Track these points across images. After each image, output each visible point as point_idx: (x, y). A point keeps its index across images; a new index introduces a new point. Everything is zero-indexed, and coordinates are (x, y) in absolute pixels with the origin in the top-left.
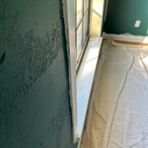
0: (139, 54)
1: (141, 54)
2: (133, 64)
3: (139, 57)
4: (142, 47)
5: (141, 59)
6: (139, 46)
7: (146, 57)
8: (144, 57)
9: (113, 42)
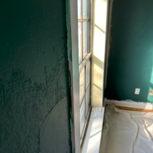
0: (144, 122)
1: (145, 122)
2: (139, 134)
3: (144, 126)
4: (145, 114)
5: (146, 127)
6: (142, 113)
7: (150, 125)
8: (149, 126)
9: (116, 108)
